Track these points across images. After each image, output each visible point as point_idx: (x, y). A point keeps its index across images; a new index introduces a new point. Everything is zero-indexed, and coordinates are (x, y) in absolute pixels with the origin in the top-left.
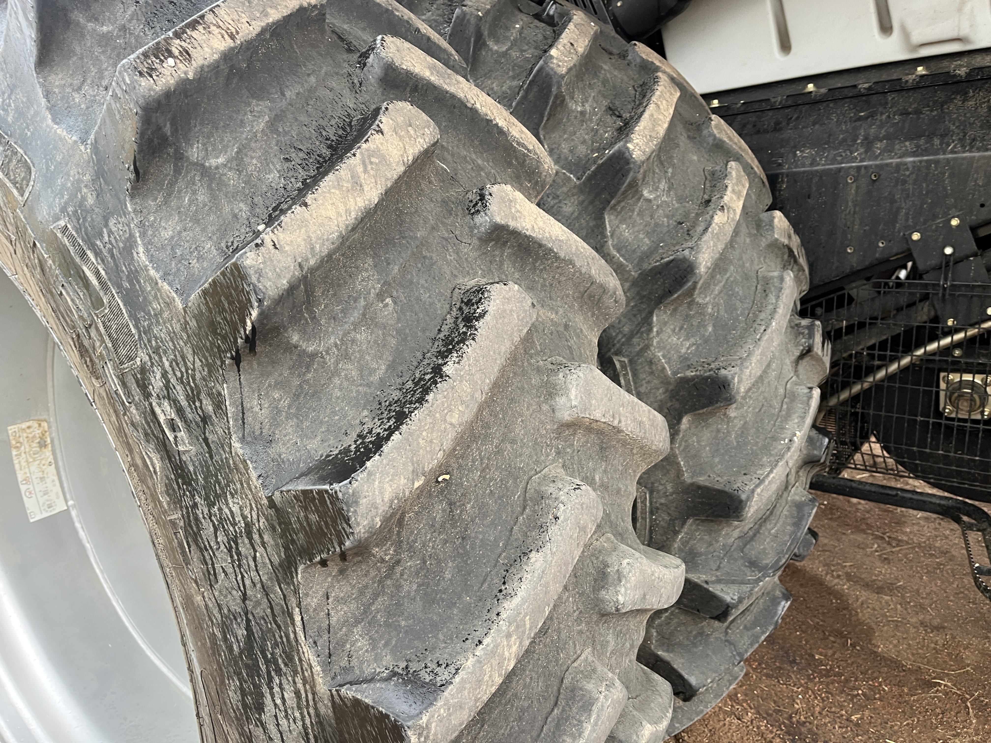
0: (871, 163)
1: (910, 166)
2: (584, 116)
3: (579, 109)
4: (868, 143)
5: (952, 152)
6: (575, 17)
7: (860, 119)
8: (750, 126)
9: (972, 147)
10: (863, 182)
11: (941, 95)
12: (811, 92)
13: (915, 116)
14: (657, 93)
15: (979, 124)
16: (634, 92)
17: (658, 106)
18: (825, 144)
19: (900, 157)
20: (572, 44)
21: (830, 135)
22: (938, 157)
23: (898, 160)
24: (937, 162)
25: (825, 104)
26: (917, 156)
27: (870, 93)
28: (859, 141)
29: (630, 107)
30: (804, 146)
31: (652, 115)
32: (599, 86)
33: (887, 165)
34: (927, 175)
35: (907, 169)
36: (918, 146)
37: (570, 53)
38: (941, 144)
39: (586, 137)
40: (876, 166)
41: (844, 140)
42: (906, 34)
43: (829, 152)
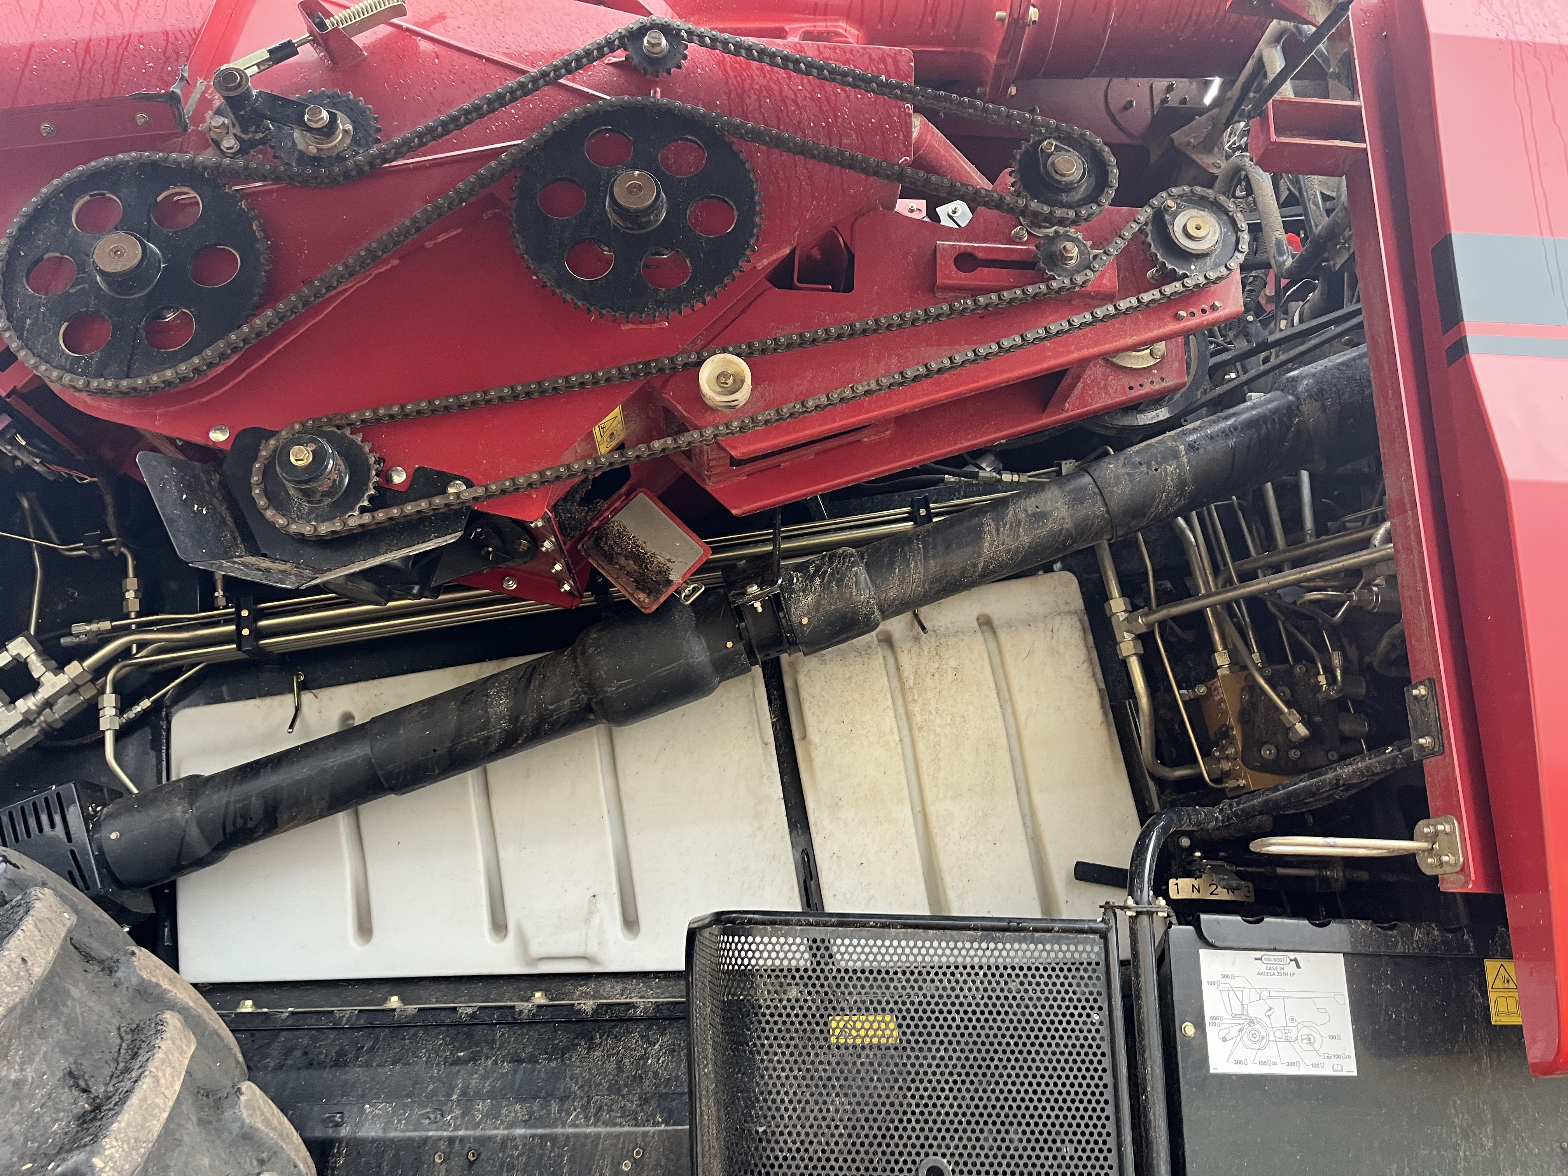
0: (469, 1133)
1: (519, 1142)
2: (20, 1089)
3: (13, 1076)
4: (468, 1099)
5: (574, 1125)
6: (38, 904)
7: (458, 1062)
8: (298, 1053)
9: (597, 1120)
10: (457, 1163)
11: (562, 1040)
12: (394, 1010)
13: (529, 1066)
14: (159, 1055)
15: (606, 1085)
16: (118, 1041)
17: (156, 1079)
18: (408, 1096)
19: (506, 1128)
20: (23, 960)
21: (415, 1083)
22: (555, 1130)
23: (506, 1132)
24: (554, 1139)
25: (412, 1031)
26: (530, 1127)
27: (473, 1022)
28: (455, 1097)
29: (107, 1072)
30: (377, 1096)
31: (144, 1099)
32: (59, 1033)
33: (490, 1138)
34: (541, 1157)
35: (516, 1147)
36: (531, 1114)
37: (18, 977)
38: (560, 1112)
39: (16, 1129)
40: (476, 1139)
41: (434, 1093)
42: (523, 942)
43: (412, 1109)
